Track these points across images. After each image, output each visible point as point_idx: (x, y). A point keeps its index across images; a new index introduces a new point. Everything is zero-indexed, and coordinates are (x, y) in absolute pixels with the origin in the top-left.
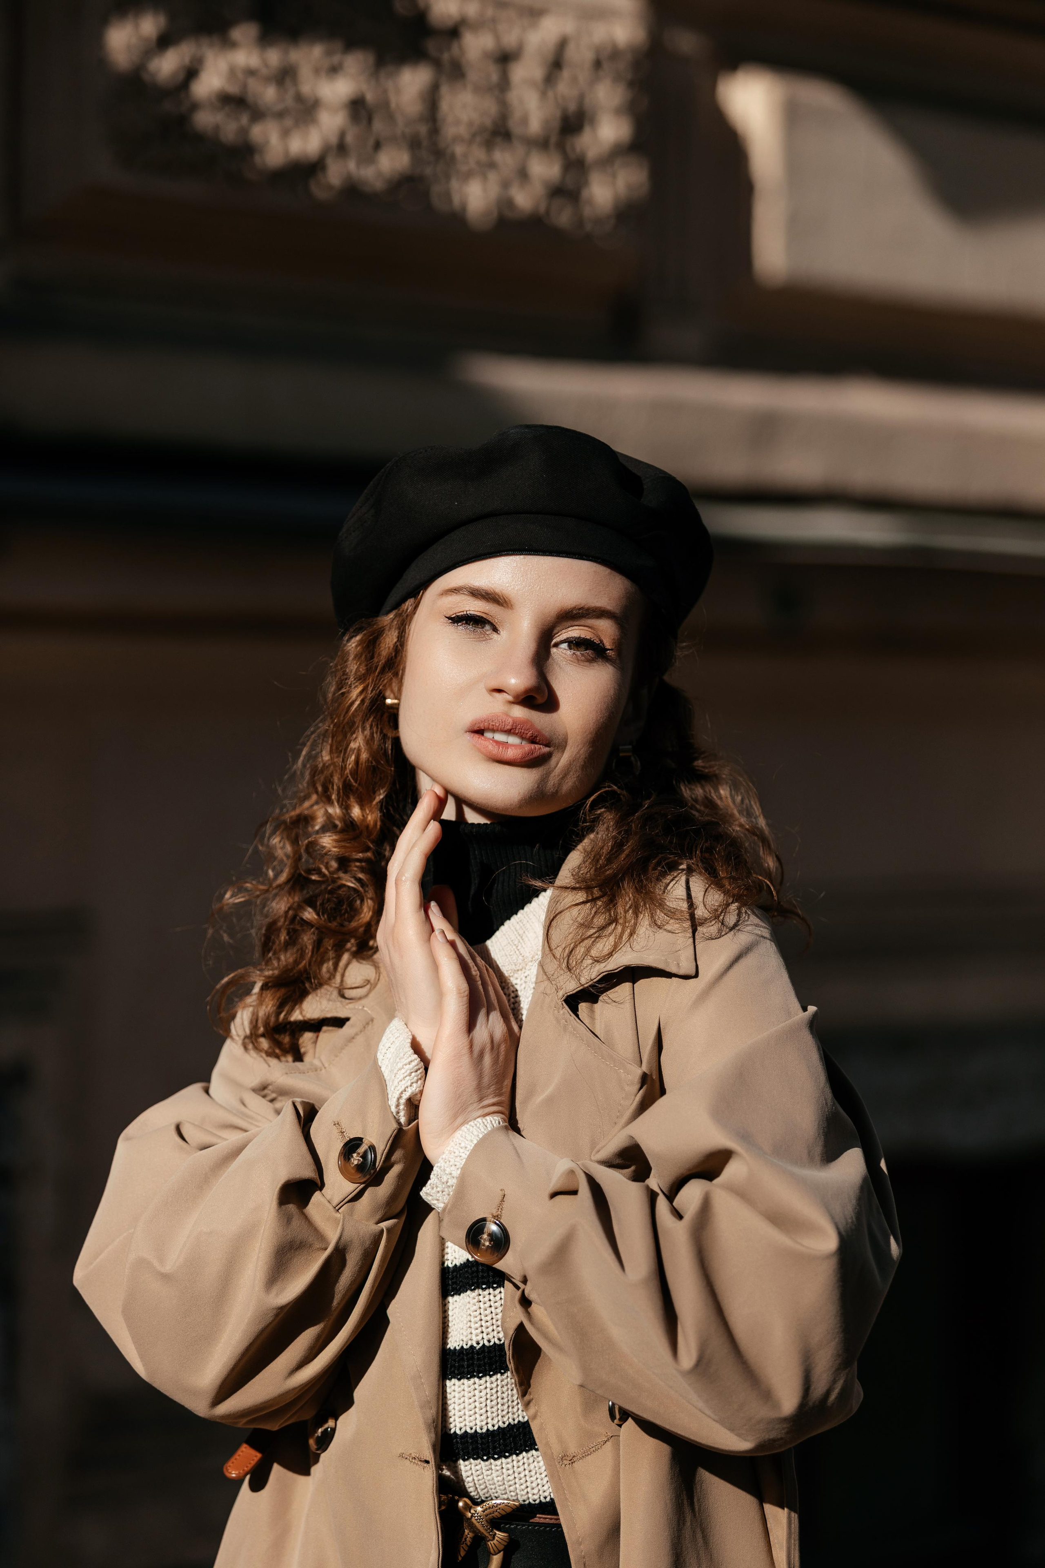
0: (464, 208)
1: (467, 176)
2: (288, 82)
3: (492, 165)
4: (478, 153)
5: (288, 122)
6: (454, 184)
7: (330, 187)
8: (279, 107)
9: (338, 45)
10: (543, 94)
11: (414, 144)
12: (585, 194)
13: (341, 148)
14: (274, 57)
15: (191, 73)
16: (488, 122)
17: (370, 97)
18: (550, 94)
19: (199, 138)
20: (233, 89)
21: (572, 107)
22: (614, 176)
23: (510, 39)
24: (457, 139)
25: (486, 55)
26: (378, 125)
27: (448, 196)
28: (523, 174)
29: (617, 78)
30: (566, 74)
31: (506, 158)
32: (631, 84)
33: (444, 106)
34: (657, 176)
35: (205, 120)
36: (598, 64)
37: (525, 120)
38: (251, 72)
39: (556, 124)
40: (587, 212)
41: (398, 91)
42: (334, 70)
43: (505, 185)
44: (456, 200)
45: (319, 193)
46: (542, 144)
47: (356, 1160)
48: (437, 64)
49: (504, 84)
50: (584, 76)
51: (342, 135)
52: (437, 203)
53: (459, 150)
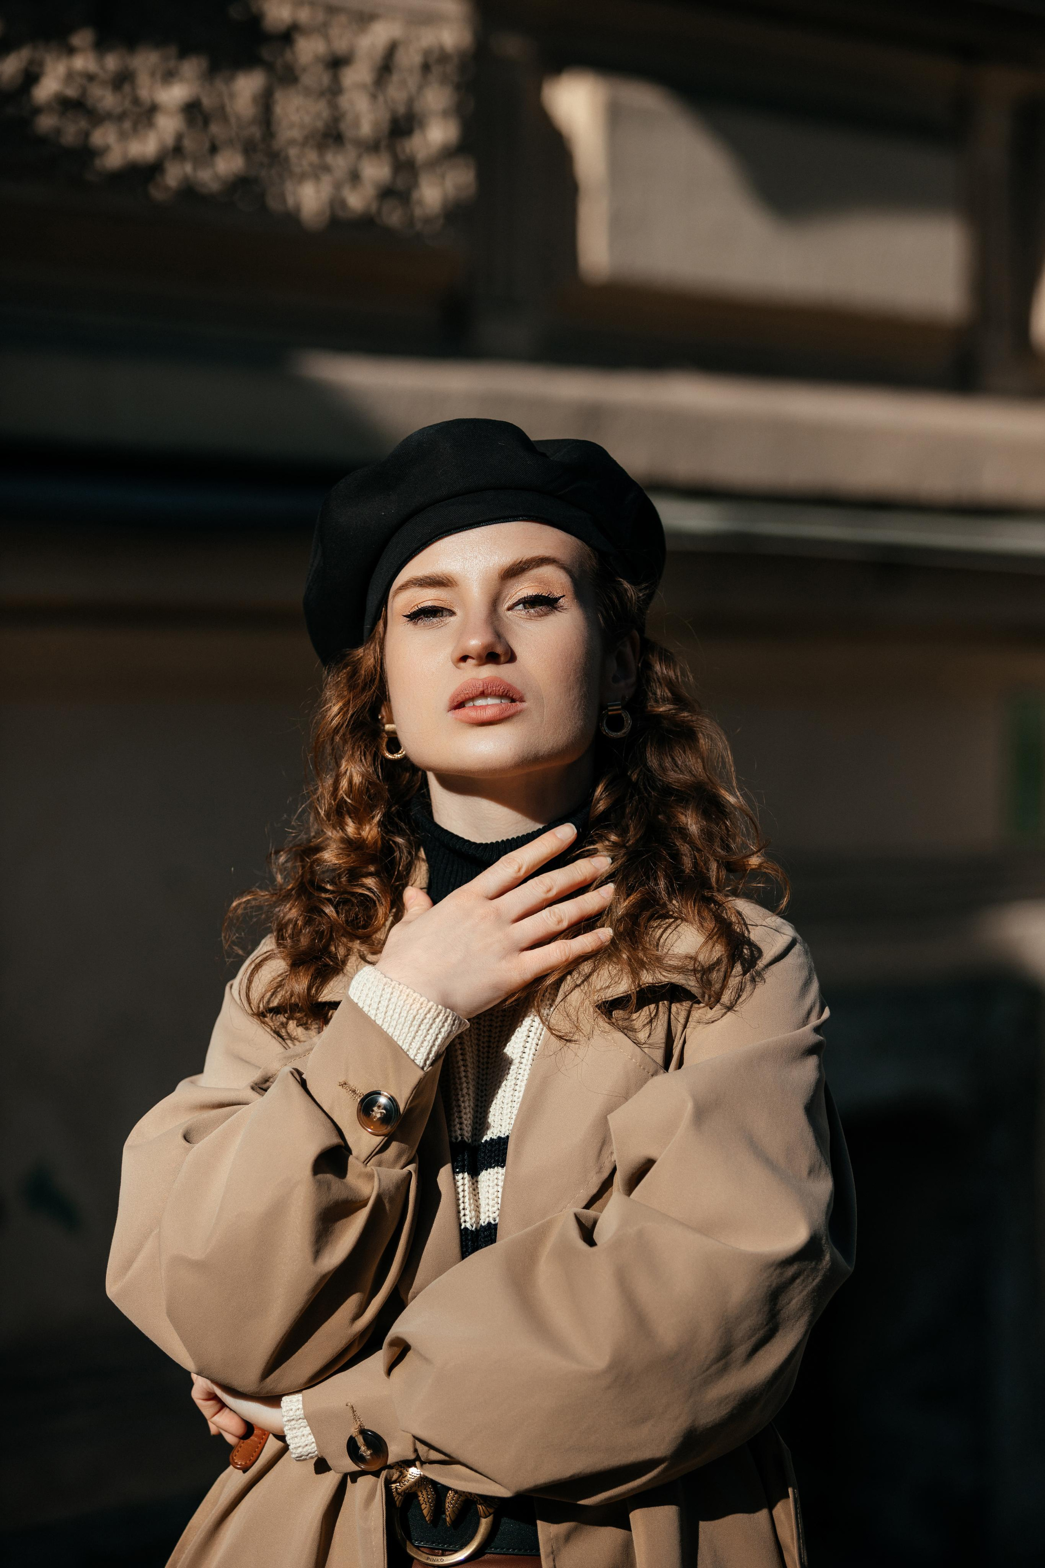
0: (298, 209)
1: (302, 177)
2: (127, 88)
3: (327, 168)
4: (312, 156)
5: (127, 125)
6: (289, 186)
7: (167, 188)
8: (119, 110)
9: (173, 50)
10: (374, 97)
11: (248, 149)
12: (415, 195)
13: (177, 151)
14: (112, 62)
15: (31, 77)
16: (320, 124)
17: (206, 102)
18: (381, 99)
19: (41, 140)
20: (71, 92)
21: (401, 110)
22: (443, 177)
23: (341, 45)
24: (292, 142)
25: (318, 59)
26: (215, 129)
27: (283, 198)
28: (355, 177)
29: (444, 80)
30: (395, 78)
31: (340, 161)
32: (458, 87)
33: (278, 110)
34: (484, 178)
35: (46, 122)
36: (426, 68)
37: (357, 124)
38: (91, 78)
39: (385, 126)
40: (418, 212)
41: (232, 96)
42: (169, 76)
43: (338, 186)
44: (290, 201)
45: (157, 194)
46: (372, 147)
47: (378, 1113)
48: (269, 68)
49: (334, 90)
50: (412, 82)
51: (179, 138)
52: (273, 204)
53: (293, 152)
